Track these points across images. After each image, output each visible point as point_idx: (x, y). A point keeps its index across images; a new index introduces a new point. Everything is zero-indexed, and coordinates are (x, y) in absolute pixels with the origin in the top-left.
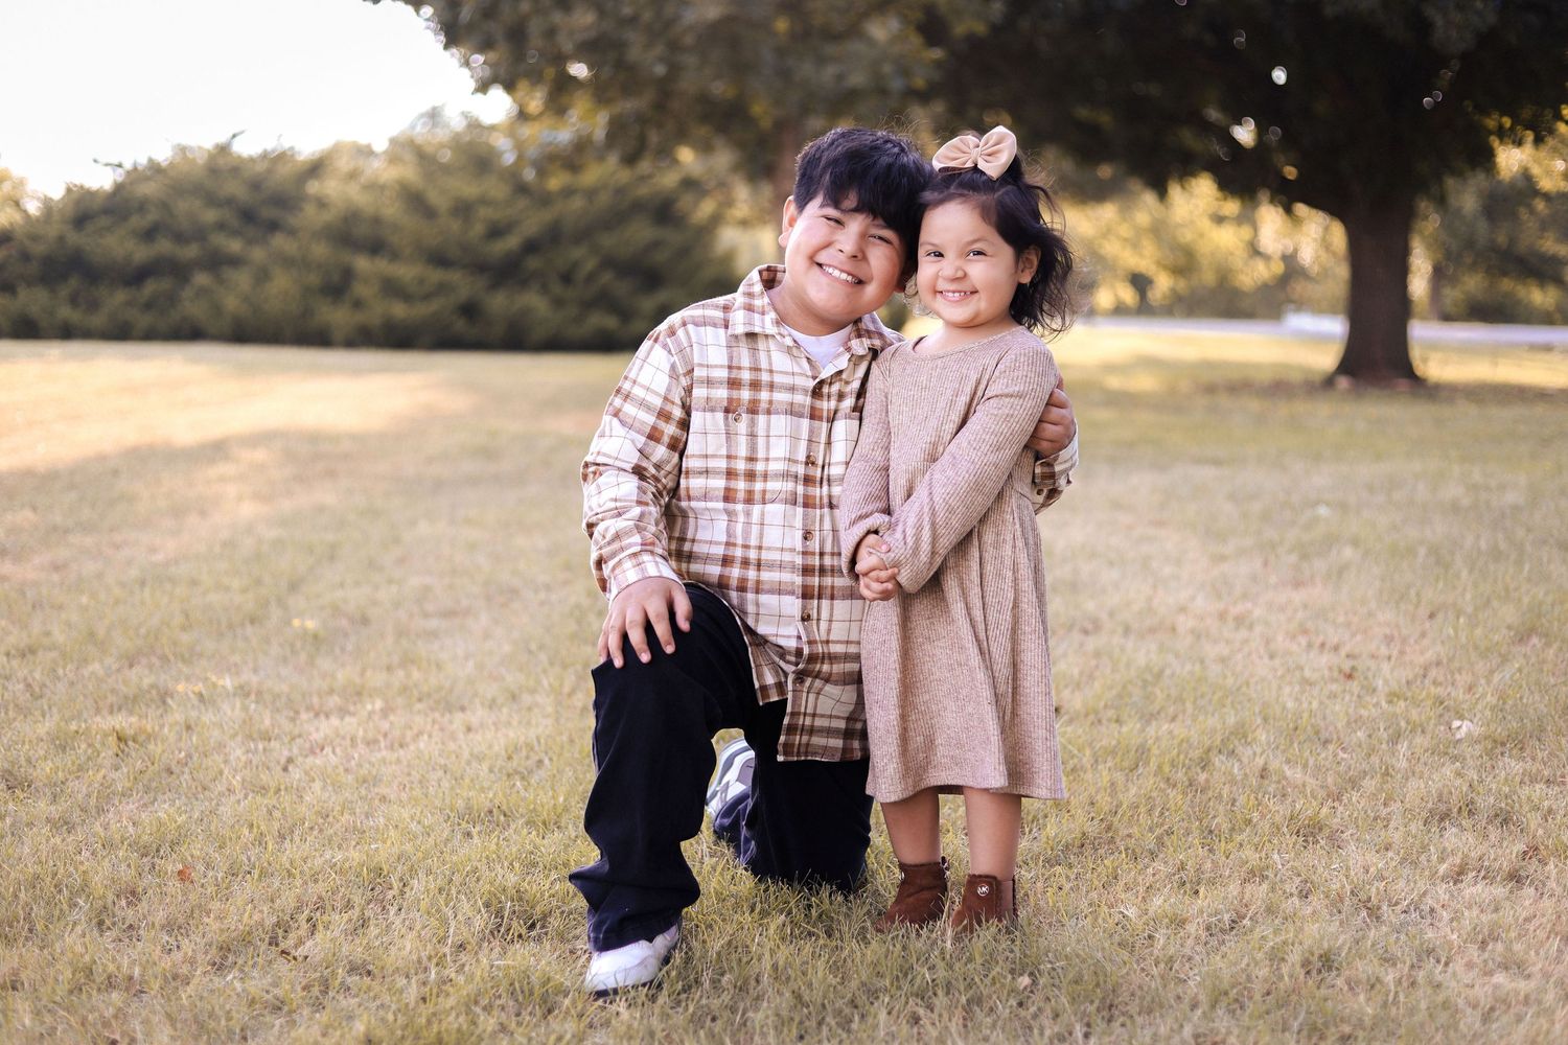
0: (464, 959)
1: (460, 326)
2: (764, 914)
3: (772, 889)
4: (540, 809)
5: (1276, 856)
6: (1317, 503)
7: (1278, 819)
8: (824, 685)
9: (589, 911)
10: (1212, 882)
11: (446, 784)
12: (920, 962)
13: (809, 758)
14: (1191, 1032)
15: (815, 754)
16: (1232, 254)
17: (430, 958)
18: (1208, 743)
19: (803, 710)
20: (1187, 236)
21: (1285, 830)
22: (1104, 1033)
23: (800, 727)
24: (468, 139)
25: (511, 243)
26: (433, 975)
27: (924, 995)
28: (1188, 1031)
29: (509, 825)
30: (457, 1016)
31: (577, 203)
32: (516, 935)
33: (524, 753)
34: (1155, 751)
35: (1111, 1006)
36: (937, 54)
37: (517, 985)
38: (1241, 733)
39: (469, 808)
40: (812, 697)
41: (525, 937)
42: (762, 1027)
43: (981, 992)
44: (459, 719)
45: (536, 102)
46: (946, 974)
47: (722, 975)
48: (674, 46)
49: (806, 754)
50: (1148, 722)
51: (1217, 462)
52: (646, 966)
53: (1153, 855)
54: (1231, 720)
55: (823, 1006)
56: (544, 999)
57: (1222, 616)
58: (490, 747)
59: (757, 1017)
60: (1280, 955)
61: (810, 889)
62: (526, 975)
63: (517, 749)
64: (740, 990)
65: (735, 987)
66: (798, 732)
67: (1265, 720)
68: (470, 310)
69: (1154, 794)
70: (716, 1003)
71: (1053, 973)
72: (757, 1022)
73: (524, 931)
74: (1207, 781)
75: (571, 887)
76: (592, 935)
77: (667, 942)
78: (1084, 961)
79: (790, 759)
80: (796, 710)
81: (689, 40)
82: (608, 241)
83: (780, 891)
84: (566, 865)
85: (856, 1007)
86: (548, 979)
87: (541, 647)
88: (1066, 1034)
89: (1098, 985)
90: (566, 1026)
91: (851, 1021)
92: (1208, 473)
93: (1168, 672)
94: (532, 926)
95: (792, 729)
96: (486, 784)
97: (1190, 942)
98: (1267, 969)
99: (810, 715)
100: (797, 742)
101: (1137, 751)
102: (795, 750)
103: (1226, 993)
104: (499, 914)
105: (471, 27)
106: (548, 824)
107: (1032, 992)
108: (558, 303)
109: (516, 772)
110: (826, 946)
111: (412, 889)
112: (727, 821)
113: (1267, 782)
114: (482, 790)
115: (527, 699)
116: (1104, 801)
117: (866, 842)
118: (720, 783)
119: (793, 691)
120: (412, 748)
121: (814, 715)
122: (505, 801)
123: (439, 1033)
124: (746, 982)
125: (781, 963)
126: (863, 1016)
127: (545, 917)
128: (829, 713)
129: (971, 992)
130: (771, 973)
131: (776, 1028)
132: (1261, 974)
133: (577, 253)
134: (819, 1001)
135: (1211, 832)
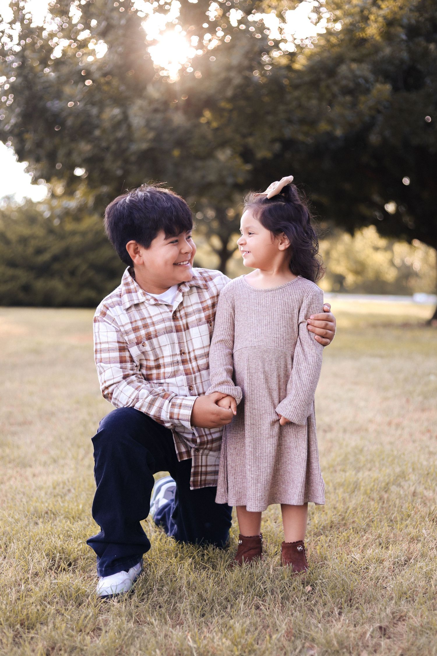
0: (38, 580)
1: (21, 296)
2: (182, 559)
3: (185, 547)
4: (70, 511)
5: (424, 531)
6: (429, 374)
7: (423, 514)
8: (209, 452)
9: (98, 557)
10: (395, 542)
11: (24, 500)
12: (258, 580)
13: (207, 486)
14: (390, 611)
15: (210, 484)
16: (381, 265)
17: (21, 580)
18: (387, 481)
19: (200, 464)
20: (362, 256)
21: (427, 519)
22: (348, 612)
23: (200, 472)
24: (26, 208)
25: (46, 257)
26: (23, 588)
27: (262, 595)
28: (388, 610)
29: (56, 519)
30: (36, 606)
31: (77, 239)
32: (63, 568)
33: (61, 485)
34: (363, 484)
35: (351, 600)
36: (248, 167)
37: (64, 592)
38: (403, 475)
39: (36, 511)
40: (204, 457)
41: (67, 570)
42: (184, 610)
43: (288, 595)
44: (29, 472)
45: (60, 189)
46: (271, 585)
47: (163, 586)
48: (126, 161)
49: (205, 484)
50: (358, 471)
51: (381, 357)
52: (125, 584)
53: (365, 531)
54: (398, 470)
55: (213, 600)
56: (77, 598)
57: (390, 424)
58: (45, 483)
59: (181, 606)
60: (430, 575)
61: (203, 547)
62: (68, 586)
63: (58, 484)
64: (172, 594)
65: (169, 592)
66: (199, 475)
67: (414, 469)
68: (26, 288)
69: (364, 503)
70: (161, 600)
71: (323, 585)
72: (181, 608)
73: (66, 567)
74: (388, 498)
75: (88, 546)
76: (99, 569)
77: (135, 572)
78: (337, 579)
79: (197, 488)
80: (197, 465)
81: (133, 158)
82: (92, 256)
83: (188, 548)
84: (85, 536)
85: (229, 601)
86: (79, 589)
87: (68, 438)
88: (330, 613)
89: (344, 590)
90: (90, 610)
91: (226, 608)
92: (377, 361)
93: (366, 449)
94: (70, 565)
95: (196, 474)
96: (44, 500)
97: (386, 570)
98: (424, 582)
99: (204, 466)
100: (199, 480)
101: (354, 484)
102: (199, 484)
103: (405, 593)
104: (53, 559)
105: (30, 152)
106: (76, 518)
107: (312, 594)
108: (68, 285)
109: (58, 495)
110: (212, 573)
111: (11, 548)
112: (159, 517)
113: (416, 498)
114: (42, 502)
115: (61, 462)
116: (340, 507)
117: (230, 525)
118: (155, 499)
119: (195, 456)
120: (8, 484)
121: (206, 466)
122: (53, 508)
123: (27, 614)
124: (174, 590)
125: (191, 581)
126: (232, 606)
127: (75, 560)
128: (214, 464)
129: (283, 594)
130: (187, 585)
131: (191, 611)
132: (421, 584)
133: (77, 262)
134: (211, 599)
135: (391, 521)
